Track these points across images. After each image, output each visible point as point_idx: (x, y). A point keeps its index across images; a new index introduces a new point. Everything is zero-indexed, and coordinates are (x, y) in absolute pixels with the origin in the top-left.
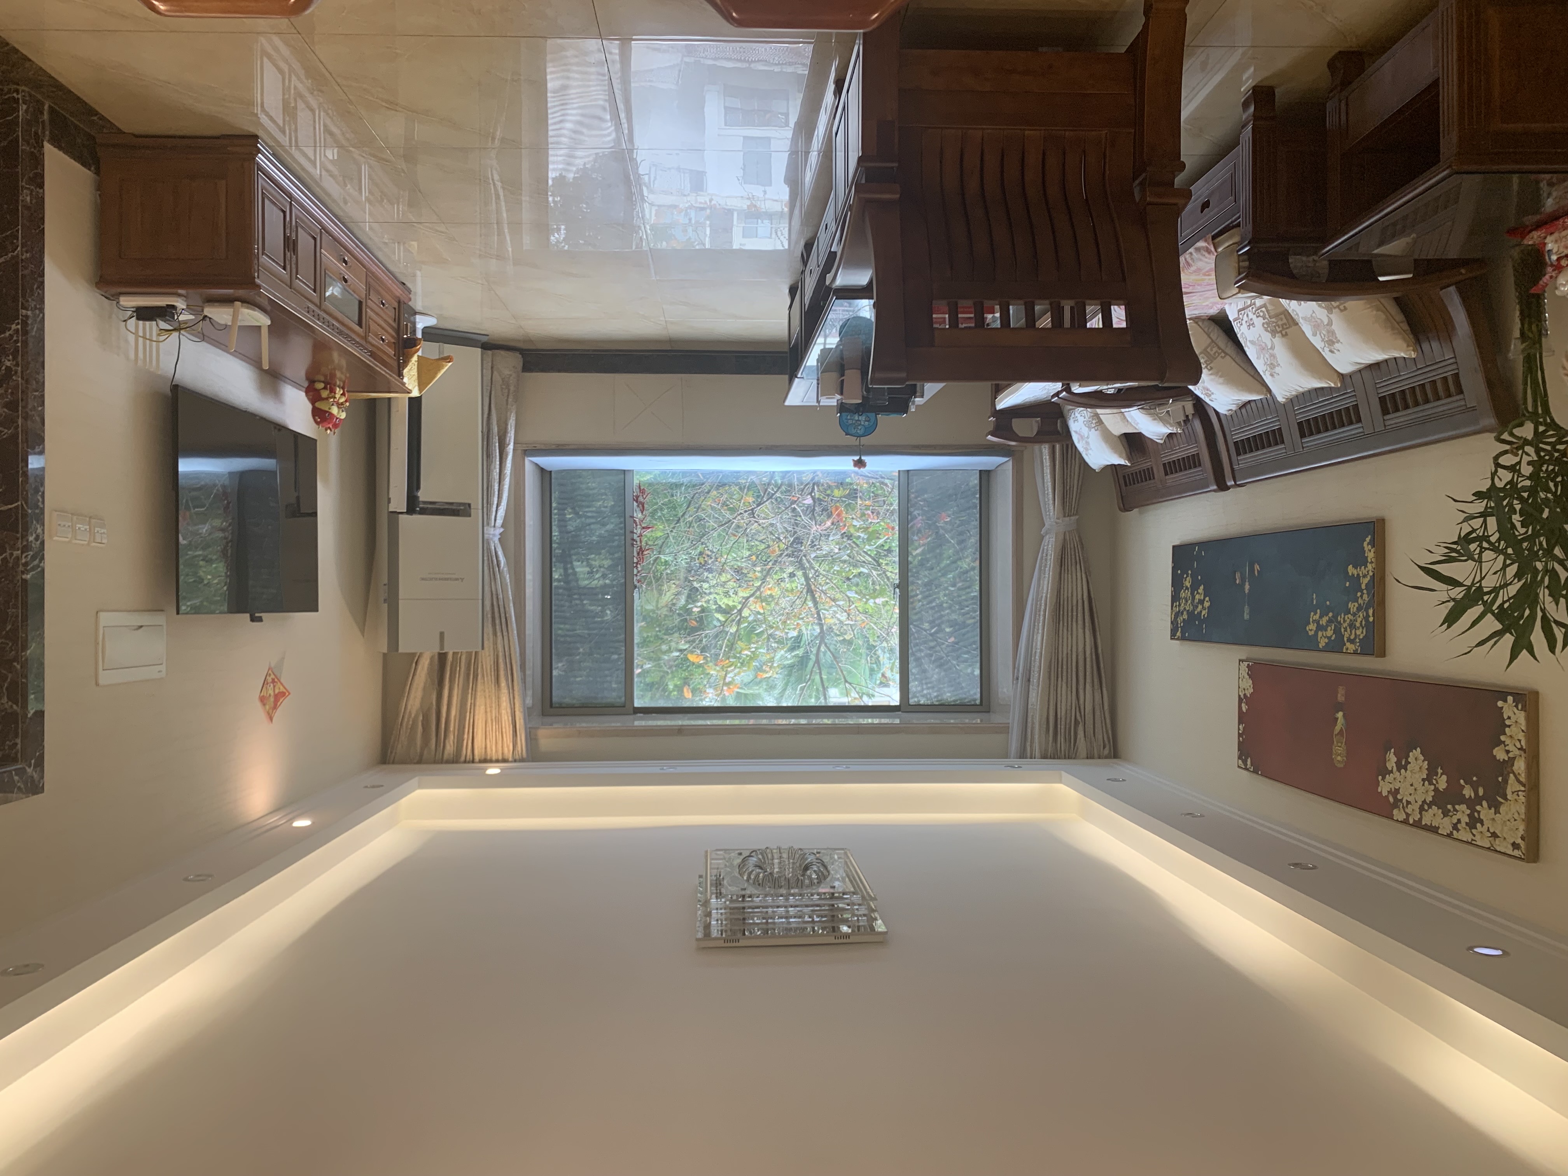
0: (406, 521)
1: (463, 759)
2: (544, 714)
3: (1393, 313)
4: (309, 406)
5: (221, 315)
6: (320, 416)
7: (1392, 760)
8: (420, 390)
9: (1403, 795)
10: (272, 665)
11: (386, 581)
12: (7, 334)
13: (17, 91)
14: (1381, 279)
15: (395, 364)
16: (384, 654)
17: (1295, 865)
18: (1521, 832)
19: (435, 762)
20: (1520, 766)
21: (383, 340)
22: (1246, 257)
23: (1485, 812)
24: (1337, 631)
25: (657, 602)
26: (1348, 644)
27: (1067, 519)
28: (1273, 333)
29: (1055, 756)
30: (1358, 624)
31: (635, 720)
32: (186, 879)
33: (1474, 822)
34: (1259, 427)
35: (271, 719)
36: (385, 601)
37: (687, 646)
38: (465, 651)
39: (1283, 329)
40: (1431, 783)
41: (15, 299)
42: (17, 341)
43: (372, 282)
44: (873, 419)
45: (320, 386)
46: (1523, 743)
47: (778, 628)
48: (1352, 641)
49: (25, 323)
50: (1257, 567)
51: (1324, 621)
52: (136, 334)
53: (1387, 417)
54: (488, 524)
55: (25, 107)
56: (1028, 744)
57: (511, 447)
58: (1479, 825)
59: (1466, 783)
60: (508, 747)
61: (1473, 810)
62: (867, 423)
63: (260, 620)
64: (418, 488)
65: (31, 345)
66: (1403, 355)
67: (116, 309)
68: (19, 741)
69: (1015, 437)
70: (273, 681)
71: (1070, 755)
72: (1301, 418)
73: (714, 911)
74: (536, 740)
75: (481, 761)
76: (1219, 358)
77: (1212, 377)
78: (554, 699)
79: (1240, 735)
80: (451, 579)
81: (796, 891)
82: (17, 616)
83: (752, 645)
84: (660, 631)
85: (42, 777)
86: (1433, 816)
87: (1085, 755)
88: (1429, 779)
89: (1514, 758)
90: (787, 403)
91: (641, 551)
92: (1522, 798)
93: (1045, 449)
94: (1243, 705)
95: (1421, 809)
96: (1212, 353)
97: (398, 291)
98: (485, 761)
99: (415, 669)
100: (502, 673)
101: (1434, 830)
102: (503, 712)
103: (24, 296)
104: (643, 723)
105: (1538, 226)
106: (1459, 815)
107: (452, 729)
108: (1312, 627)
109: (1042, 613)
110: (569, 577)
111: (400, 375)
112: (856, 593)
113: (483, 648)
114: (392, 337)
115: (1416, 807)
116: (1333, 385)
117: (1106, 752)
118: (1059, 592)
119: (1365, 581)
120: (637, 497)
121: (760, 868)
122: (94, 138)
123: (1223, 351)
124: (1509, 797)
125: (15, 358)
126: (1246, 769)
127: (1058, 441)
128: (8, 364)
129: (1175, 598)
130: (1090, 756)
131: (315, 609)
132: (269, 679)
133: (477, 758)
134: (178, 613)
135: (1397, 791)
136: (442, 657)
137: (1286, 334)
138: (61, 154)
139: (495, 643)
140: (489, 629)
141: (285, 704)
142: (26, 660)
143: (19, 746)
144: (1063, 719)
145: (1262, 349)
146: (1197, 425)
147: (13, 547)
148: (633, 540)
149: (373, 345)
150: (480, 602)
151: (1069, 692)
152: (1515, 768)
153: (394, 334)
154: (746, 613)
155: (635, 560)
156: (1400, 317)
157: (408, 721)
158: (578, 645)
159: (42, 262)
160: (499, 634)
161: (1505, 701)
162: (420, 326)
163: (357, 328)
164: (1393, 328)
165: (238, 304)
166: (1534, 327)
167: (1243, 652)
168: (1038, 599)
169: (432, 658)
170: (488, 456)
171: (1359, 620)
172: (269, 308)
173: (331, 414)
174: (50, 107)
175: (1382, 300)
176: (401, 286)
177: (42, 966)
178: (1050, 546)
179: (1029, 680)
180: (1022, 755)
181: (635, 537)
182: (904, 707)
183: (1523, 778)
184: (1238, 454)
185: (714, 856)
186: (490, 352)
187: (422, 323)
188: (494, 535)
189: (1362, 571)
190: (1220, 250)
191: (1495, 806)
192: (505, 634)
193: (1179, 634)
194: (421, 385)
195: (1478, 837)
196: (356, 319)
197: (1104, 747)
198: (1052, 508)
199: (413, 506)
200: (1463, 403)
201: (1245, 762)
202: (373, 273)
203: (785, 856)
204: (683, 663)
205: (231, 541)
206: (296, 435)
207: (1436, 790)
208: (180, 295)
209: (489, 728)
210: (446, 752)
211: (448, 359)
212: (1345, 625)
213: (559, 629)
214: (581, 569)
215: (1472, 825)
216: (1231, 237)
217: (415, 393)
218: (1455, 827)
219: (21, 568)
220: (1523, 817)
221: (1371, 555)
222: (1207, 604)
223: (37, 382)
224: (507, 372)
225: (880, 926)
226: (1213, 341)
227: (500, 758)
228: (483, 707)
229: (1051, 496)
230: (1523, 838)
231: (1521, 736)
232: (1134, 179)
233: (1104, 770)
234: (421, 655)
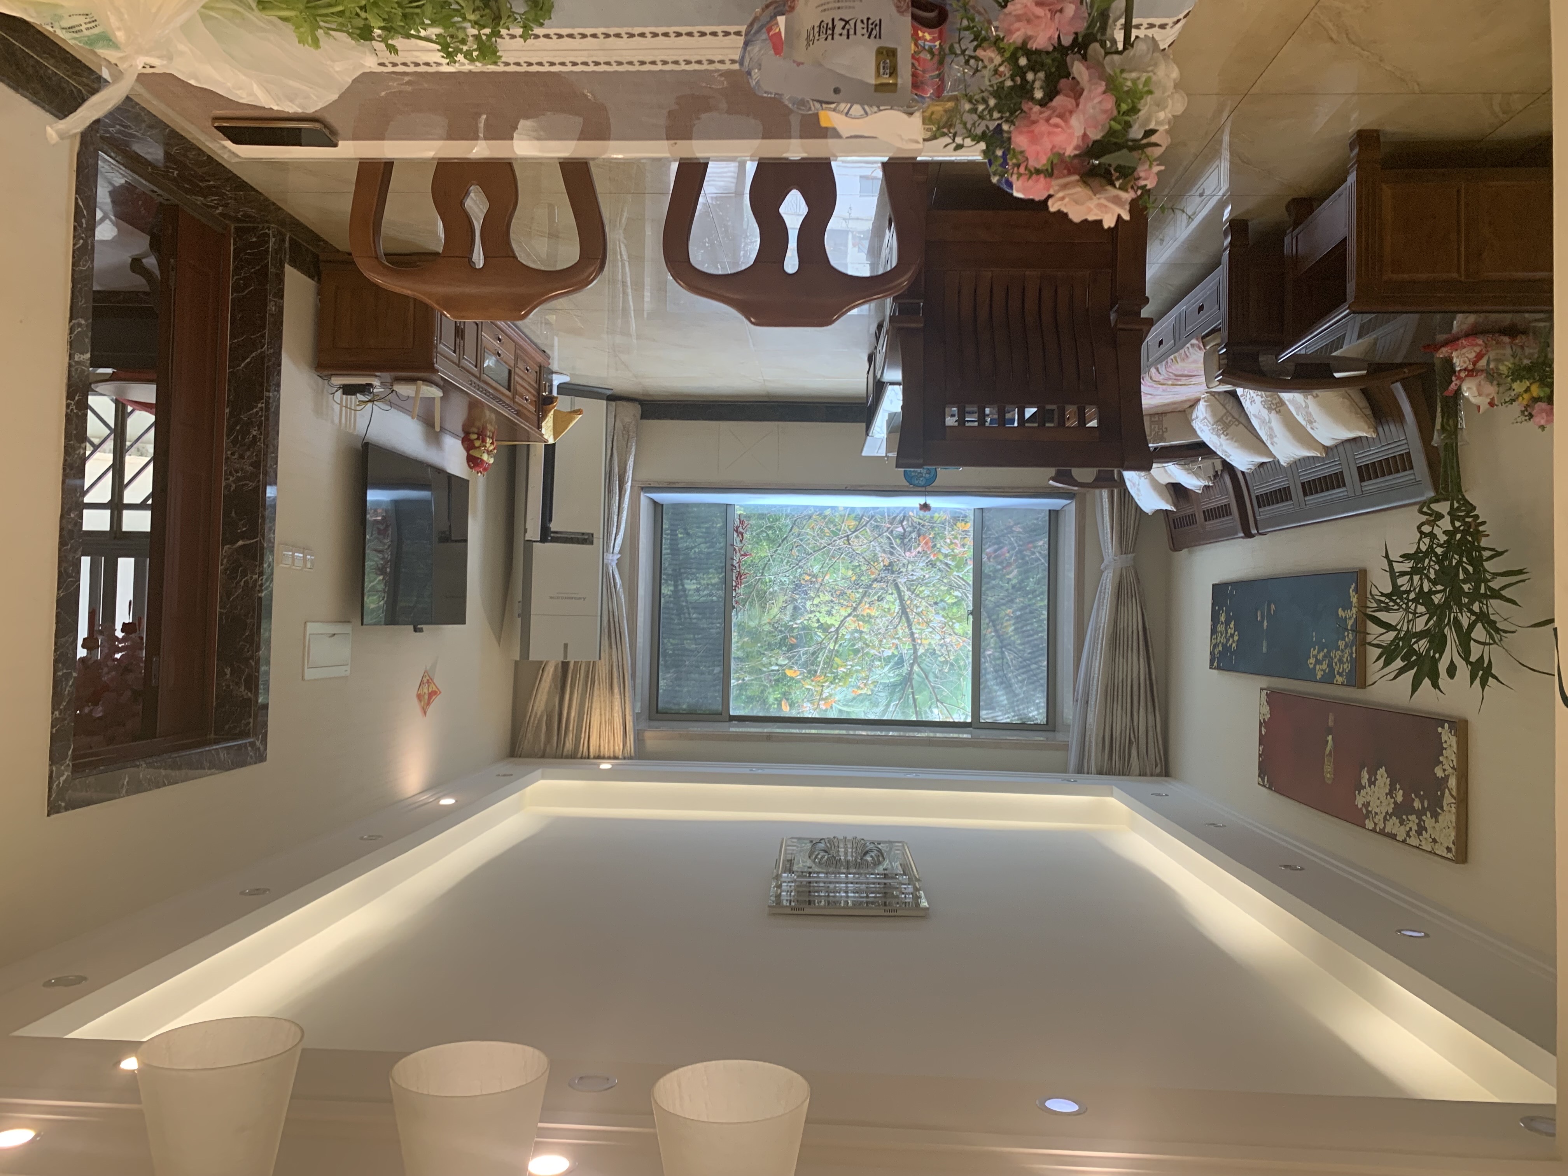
0: (539, 549)
1: (579, 755)
2: (650, 719)
3: (1357, 400)
4: (464, 454)
5: (405, 390)
6: (473, 461)
7: (1365, 775)
8: (555, 438)
9: (1373, 808)
10: (428, 668)
11: (520, 599)
12: (255, 410)
13: (269, 228)
14: (1337, 375)
15: (536, 418)
16: (516, 662)
17: (1285, 866)
18: (1453, 838)
19: (555, 757)
20: (1452, 782)
21: (527, 400)
22: (1225, 356)
23: (1428, 821)
24: (1330, 665)
25: (760, 619)
26: (1337, 676)
27: (1124, 556)
28: (1270, 409)
29: (1110, 773)
30: (1345, 660)
31: (730, 727)
32: (362, 838)
33: (1421, 829)
34: (1274, 484)
35: (425, 713)
36: (519, 616)
37: (786, 662)
38: (584, 660)
39: (1277, 407)
40: (1392, 797)
41: (262, 385)
42: (261, 416)
43: (519, 353)
44: (933, 472)
45: (474, 436)
46: (1455, 763)
47: (874, 647)
48: (1340, 674)
49: (267, 403)
50: (1273, 607)
51: (1320, 656)
52: (341, 404)
53: (1364, 484)
54: (607, 551)
55: (274, 240)
56: (1086, 761)
57: (629, 484)
58: (1424, 832)
59: (1416, 796)
60: (619, 746)
61: (1420, 820)
62: (927, 475)
63: (421, 630)
64: (550, 520)
65: (271, 419)
66: (1365, 435)
67: (326, 386)
68: (251, 720)
69: (1075, 483)
70: (428, 682)
71: (1124, 772)
72: (1304, 479)
73: (784, 884)
74: (643, 740)
75: (595, 758)
76: (1233, 426)
77: (1228, 442)
78: (660, 705)
79: (1260, 755)
80: (575, 598)
81: (854, 871)
82: (254, 625)
83: (849, 663)
84: (762, 647)
85: (266, 750)
86: (1393, 826)
87: (1137, 772)
88: (1390, 794)
89: (1449, 776)
90: (864, 454)
91: (739, 575)
92: (1454, 810)
93: (1105, 493)
94: (1263, 729)
95: (1385, 819)
96: (1227, 421)
97: (540, 359)
98: (599, 757)
99: (542, 675)
100: (615, 680)
101: (1393, 837)
102: (616, 715)
103: (267, 382)
104: (737, 730)
105: (1446, 344)
106: (1411, 824)
107: (571, 728)
108: (1312, 661)
109: (1100, 641)
110: (679, 593)
111: (539, 427)
112: (943, 616)
113: (600, 658)
114: (534, 396)
115: (1381, 817)
116: (1319, 455)
117: (1158, 770)
118: (1115, 622)
119: (1350, 623)
120: (737, 528)
121: (826, 851)
122: (318, 255)
123: (1237, 420)
124: (1445, 808)
125: (259, 429)
126: (1264, 786)
127: (1116, 487)
128: (255, 433)
129: (1214, 631)
130: (1142, 774)
131: (463, 622)
132: (425, 680)
133: (592, 755)
134: (362, 624)
135: (1368, 803)
136: (565, 665)
137: (1280, 411)
138: (295, 271)
139: (610, 655)
140: (605, 642)
141: (437, 701)
142: (259, 658)
143: (251, 725)
144: (1118, 739)
145: (1263, 422)
146: (1227, 478)
147: (253, 572)
148: (733, 565)
149: (520, 405)
150: (599, 618)
151: (1124, 715)
152: (1449, 784)
153: (535, 393)
154: (843, 631)
155: (734, 584)
156: (1364, 403)
157: (534, 721)
158: (684, 658)
159: (280, 355)
160: (614, 646)
161: (1443, 727)
162: (556, 383)
163: (507, 392)
164: (1356, 413)
165: (420, 382)
166: (1451, 422)
167: (1264, 682)
168: (1096, 629)
169: (556, 667)
170: (609, 492)
171: (1346, 656)
172: (442, 383)
173: (482, 461)
174: (290, 237)
175: (1349, 391)
176: (541, 353)
177: (269, 890)
178: (1108, 581)
179: (1087, 702)
180: (1080, 771)
181: (735, 563)
182: (976, 724)
183: (1454, 793)
184: (1259, 507)
185: (789, 843)
186: (613, 403)
187: (557, 380)
188: (612, 560)
189: (1348, 614)
190: (1207, 348)
191: (1435, 816)
192: (619, 646)
193: (1215, 664)
194: (556, 433)
195: (1423, 843)
196: (506, 384)
197: (1156, 766)
198: (1110, 546)
199: (546, 535)
200: (1413, 477)
201: (1263, 780)
202: (520, 346)
203: (849, 846)
204: (780, 679)
205: (390, 561)
206: (450, 476)
207: (1395, 803)
208: (376, 376)
209: (603, 729)
210: (565, 750)
211: (579, 412)
212: (1336, 660)
213: (668, 643)
214: (690, 585)
215: (1419, 833)
216: (1214, 339)
217: (551, 441)
218: (1408, 835)
219: (258, 588)
220: (1454, 824)
221: (1354, 600)
222: (1236, 638)
223: (274, 446)
224: (627, 420)
225: (924, 903)
226: (1228, 411)
227: (612, 755)
228: (598, 710)
229: (1109, 536)
230: (1454, 843)
231: (1453, 757)
232: (1111, 309)
233: (1149, 786)
234: (547, 662)
